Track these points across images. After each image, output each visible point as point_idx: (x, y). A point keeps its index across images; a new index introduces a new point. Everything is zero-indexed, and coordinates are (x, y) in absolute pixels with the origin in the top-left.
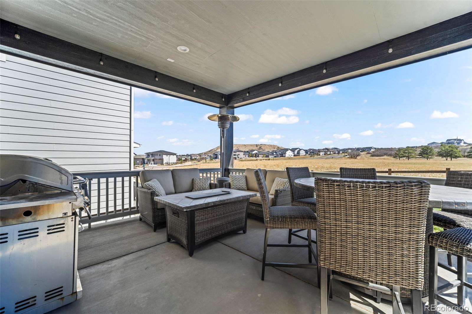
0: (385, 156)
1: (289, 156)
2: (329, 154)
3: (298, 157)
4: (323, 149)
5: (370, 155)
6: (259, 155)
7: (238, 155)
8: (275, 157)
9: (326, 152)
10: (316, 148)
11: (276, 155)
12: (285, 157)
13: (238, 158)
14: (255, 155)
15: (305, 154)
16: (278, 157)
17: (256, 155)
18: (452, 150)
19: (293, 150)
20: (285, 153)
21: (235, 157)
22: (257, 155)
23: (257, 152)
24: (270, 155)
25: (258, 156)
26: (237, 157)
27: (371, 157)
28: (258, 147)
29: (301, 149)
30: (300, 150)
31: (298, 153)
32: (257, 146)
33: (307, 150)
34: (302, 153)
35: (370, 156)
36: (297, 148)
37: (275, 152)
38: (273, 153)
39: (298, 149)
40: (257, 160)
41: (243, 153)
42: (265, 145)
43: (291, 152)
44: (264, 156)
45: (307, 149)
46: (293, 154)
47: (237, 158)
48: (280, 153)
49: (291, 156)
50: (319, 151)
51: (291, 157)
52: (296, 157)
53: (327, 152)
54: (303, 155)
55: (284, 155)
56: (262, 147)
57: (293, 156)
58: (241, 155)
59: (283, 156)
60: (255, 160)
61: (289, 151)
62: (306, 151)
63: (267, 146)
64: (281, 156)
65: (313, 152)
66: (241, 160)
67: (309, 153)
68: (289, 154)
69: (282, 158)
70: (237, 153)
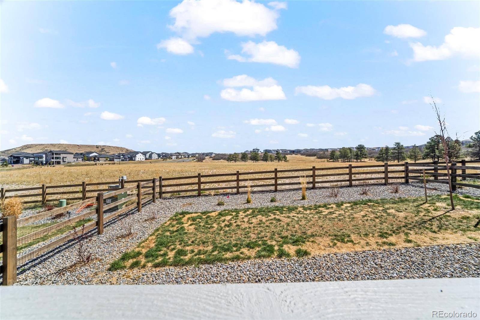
0: (222, 160)
1: (140, 160)
2: (180, 158)
3: (150, 161)
4: (175, 153)
5: (212, 159)
6: (100, 159)
7: (63, 157)
8: (122, 160)
10: (169, 152)
11: (124, 159)
12: (134, 160)
13: (64, 162)
14: (93, 159)
15: (157, 157)
16: (126, 160)
17: (95, 158)
18: (256, 156)
19: (144, 153)
20: (135, 157)
21: (58, 160)
22: (97, 159)
23: (96, 154)
24: (116, 158)
25: (98, 160)
26: (61, 160)
27: (213, 161)
28: (100, 149)
29: (154, 153)
30: (152, 153)
31: (150, 156)
32: (97, 147)
33: (159, 154)
34: (155, 157)
36: (149, 152)
37: (123, 155)
38: (120, 156)
40: (96, 164)
41: (72, 156)
42: (110, 147)
43: (142, 155)
44: (107, 160)
45: (160, 152)
46: (144, 158)
47: (62, 163)
48: (129, 156)
49: (142, 159)
50: (172, 155)
51: (142, 160)
52: (147, 161)
53: (178, 156)
54: (155, 158)
55: (134, 159)
56: (105, 149)
57: (144, 160)
58: (70, 158)
60: (93, 165)
61: (140, 154)
62: (159, 155)
63: (112, 148)
64: (130, 160)
65: (165, 156)
66: (69, 164)
67: (161, 156)
68: (139, 157)
69: (131, 161)
70: (62, 156)
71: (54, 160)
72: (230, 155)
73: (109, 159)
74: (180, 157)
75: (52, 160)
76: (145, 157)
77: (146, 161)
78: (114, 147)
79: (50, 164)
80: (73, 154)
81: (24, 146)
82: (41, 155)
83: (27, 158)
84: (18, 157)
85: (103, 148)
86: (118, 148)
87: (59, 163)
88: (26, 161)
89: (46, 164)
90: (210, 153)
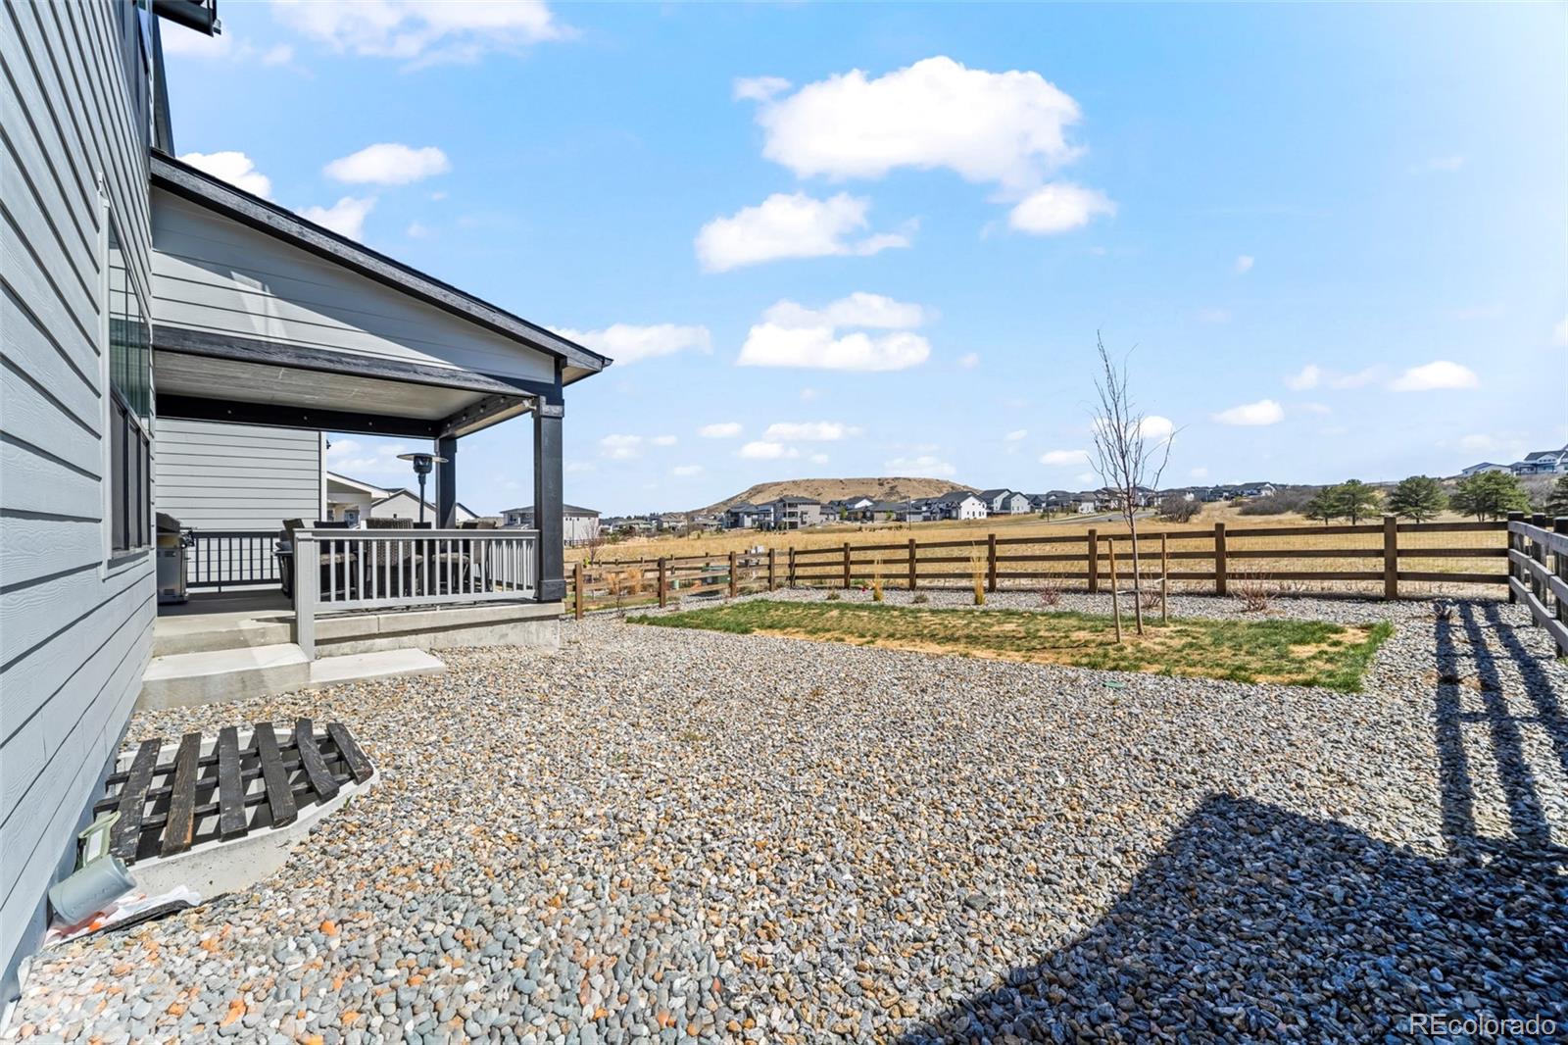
0: (1290, 512)
1: (972, 518)
2: (1115, 509)
3: (1002, 518)
4: (1096, 493)
5: (1238, 509)
6: (876, 515)
7: (802, 513)
8: (926, 519)
9: (1107, 501)
10: (1074, 489)
11: (928, 514)
12: (956, 518)
13: (803, 523)
14: (860, 515)
15: (1027, 508)
16: (935, 519)
17: (864, 513)
18: (1497, 492)
19: (987, 497)
20: (958, 507)
21: (793, 520)
22: (868, 514)
23: (868, 503)
24: (910, 513)
25: (872, 518)
26: (799, 520)
27: (1241, 517)
28: (887, 487)
29: (1016, 494)
30: (1012, 495)
31: (1006, 505)
32: (881, 485)
33: (1036, 497)
34: (1020, 506)
35: (1239, 514)
36: (1002, 491)
37: (926, 504)
38: (919, 508)
39: (1007, 494)
40: (860, 529)
41: (818, 508)
42: (909, 480)
43: (977, 502)
44: (889, 517)
45: (1041, 490)
46: (985, 511)
47: (800, 526)
48: (941, 506)
49: (977, 515)
50: (1079, 499)
51: (978, 517)
52: (995, 519)
53: (1109, 501)
54: (1021, 511)
55: (954, 514)
56: (899, 489)
57: (984, 517)
58: (813, 514)
59: (950, 518)
60: (855, 531)
61: (972, 500)
62: (1034, 501)
63: (915, 484)
64: (946, 518)
65: (1056, 503)
66: (810, 529)
67: (1044, 505)
68: (971, 508)
69: (948, 521)
70: (800, 509)
71: (786, 520)
72: (1325, 491)
73: (894, 516)
74: (1113, 505)
75: (784, 519)
76: (988, 508)
77: (990, 519)
78: (920, 481)
79: (780, 529)
80: (818, 504)
81: (752, 489)
82: (766, 508)
83: (749, 514)
84: (736, 514)
85: (891, 486)
86: (929, 482)
87: (793, 526)
88: (748, 521)
89: (774, 528)
90: (1247, 486)
